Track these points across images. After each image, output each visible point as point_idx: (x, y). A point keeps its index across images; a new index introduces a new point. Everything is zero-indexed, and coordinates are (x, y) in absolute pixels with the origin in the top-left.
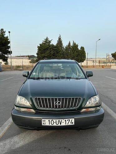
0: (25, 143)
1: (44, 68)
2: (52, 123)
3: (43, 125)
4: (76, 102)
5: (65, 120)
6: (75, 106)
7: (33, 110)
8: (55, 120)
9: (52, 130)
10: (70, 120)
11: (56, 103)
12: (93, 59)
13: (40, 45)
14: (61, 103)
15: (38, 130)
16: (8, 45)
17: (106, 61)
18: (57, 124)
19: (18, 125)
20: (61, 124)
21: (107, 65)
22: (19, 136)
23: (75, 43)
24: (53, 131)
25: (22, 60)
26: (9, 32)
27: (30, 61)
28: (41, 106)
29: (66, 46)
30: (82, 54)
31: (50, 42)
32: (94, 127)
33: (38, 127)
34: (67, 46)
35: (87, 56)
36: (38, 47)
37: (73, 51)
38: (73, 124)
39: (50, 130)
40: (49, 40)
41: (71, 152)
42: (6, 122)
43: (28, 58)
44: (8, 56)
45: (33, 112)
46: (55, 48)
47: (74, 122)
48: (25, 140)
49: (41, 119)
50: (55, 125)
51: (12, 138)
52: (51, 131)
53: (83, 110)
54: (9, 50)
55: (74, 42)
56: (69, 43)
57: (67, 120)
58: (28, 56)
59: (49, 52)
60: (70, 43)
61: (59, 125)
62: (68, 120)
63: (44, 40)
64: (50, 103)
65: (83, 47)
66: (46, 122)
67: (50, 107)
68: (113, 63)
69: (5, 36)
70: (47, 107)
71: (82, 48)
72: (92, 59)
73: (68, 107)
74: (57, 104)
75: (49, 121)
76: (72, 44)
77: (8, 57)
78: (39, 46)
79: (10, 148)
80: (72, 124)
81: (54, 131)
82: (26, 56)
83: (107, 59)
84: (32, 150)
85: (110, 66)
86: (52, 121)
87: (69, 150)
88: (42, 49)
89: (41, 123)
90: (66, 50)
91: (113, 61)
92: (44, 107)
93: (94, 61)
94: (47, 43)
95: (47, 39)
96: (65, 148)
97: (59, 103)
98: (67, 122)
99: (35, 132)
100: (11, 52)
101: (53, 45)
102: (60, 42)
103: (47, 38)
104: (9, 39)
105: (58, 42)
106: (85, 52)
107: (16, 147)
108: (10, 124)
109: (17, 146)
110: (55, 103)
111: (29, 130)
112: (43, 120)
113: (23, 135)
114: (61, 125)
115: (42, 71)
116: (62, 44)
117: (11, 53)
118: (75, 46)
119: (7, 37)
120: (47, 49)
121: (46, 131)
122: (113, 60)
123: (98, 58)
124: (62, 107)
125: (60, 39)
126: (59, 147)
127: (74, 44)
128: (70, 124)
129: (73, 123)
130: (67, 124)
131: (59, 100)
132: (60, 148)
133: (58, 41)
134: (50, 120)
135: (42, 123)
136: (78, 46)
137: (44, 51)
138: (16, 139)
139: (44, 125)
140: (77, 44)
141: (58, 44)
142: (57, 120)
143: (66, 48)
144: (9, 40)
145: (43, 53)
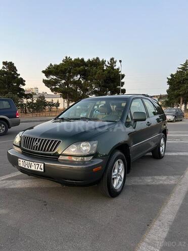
3: (19, 165)
5: (35, 163)
10: (39, 165)
13: (172, 75)
20: (31, 167)
26: (120, 61)
36: (168, 80)
38: (43, 170)
69: (115, 68)
74: (35, 144)
75: (23, 161)
78: (170, 77)
80: (41, 170)
88: (175, 83)
94: (186, 70)
95: (186, 64)
100: (125, 90)
103: (186, 62)
104: (120, 72)
112: (19, 159)
114: (32, 169)
117: (125, 92)
119: (118, 69)
128: (39, 170)
130: (36, 169)
131: (39, 140)
137: (178, 85)
142: (28, 162)
145: (176, 89)
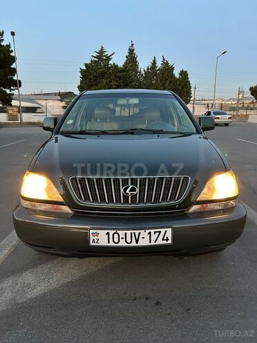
0: (50, 287)
1: (96, 112)
2: (116, 240)
3: (92, 244)
4: (175, 189)
5: (148, 231)
6: (173, 198)
7: (66, 209)
8: (122, 233)
9: (114, 256)
10: (160, 232)
11: (125, 190)
12: (206, 102)
13: (86, 65)
14: (138, 190)
15: (81, 257)
16: (12, 67)
17: (236, 106)
18: (129, 241)
19: (30, 244)
20: (137, 241)
21: (238, 115)
22: (35, 271)
23: (167, 62)
24: (117, 258)
25: (45, 102)
26: (13, 34)
27: (63, 104)
28: (87, 198)
29: (146, 69)
30: (183, 87)
31: (108, 58)
32: (217, 250)
33: (81, 249)
34: (148, 69)
35: (193, 92)
36: (82, 71)
37: (162, 80)
38: (170, 242)
39: (112, 256)
40: (106, 54)
41: (161, 309)
42: (6, 239)
43: (59, 98)
44: (12, 92)
45: (67, 214)
46: (121, 74)
47: (170, 238)
48: (50, 280)
49: (87, 229)
50: (122, 243)
51: (19, 277)
52: (113, 258)
53: (195, 208)
54: (15, 78)
55: (164, 60)
56: (154, 61)
57: (152, 231)
58: (60, 94)
59: (107, 83)
60: (154, 63)
61: (134, 244)
62: (155, 233)
63: (95, 54)
64: (109, 190)
65: (186, 72)
66: (101, 237)
67: (111, 200)
68: (252, 109)
69: (2, 44)
70: (103, 200)
71: (184, 74)
72: (205, 100)
73: (157, 200)
74: (128, 191)
75: (108, 234)
76: (159, 65)
77: (13, 94)
78: (84, 68)
79: (14, 299)
80: (165, 242)
81: (121, 258)
82: (56, 94)
83: (238, 100)
84: (66, 305)
85: (247, 116)
86: (116, 236)
87: (158, 303)
88: (92, 77)
89: (89, 241)
90: (145, 78)
91: (252, 106)
92: (95, 200)
93: (210, 105)
94: (102, 60)
95: (102, 51)
96: (147, 298)
97: (133, 189)
98: (154, 237)
99: (75, 261)
100: (20, 82)
101: (116, 66)
102: (132, 58)
103: (102, 49)
104: (12, 51)
105: (128, 59)
106: (190, 84)
107: (29, 297)
108: (14, 243)
109: (31, 294)
110: (122, 190)
111: (61, 258)
112: (91, 231)
113: (46, 268)
114: (139, 244)
115: (91, 121)
116: (136, 65)
117: (20, 86)
118: (168, 69)
119: (8, 46)
120: (102, 75)
121: (101, 258)
122: (253, 103)
123: (218, 99)
124: (141, 200)
125: (131, 51)
126: (134, 296)
127: (166, 64)
128: (160, 242)
129: (167, 240)
130: (153, 243)
131: (134, 181)
132: (135, 299)
133: (127, 57)
134: (111, 232)
135: (91, 241)
136: (173, 69)
137: (95, 80)
138: (28, 277)
139: (94, 244)
140: (171, 64)
141: (126, 63)
142: (129, 233)
143: (145, 74)
144: (12, 54)
145: (93, 85)
